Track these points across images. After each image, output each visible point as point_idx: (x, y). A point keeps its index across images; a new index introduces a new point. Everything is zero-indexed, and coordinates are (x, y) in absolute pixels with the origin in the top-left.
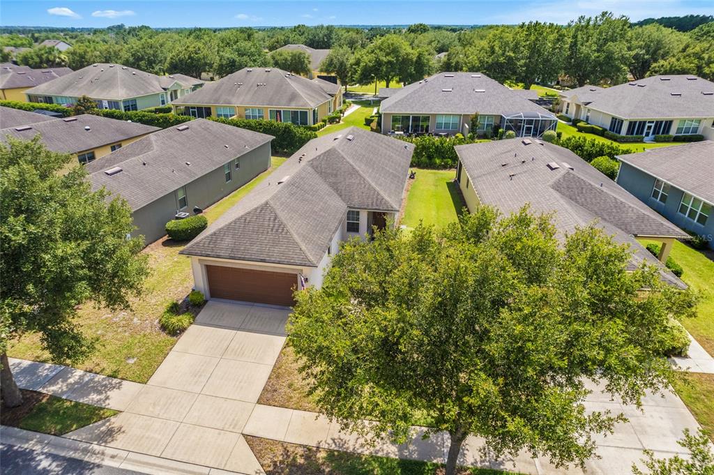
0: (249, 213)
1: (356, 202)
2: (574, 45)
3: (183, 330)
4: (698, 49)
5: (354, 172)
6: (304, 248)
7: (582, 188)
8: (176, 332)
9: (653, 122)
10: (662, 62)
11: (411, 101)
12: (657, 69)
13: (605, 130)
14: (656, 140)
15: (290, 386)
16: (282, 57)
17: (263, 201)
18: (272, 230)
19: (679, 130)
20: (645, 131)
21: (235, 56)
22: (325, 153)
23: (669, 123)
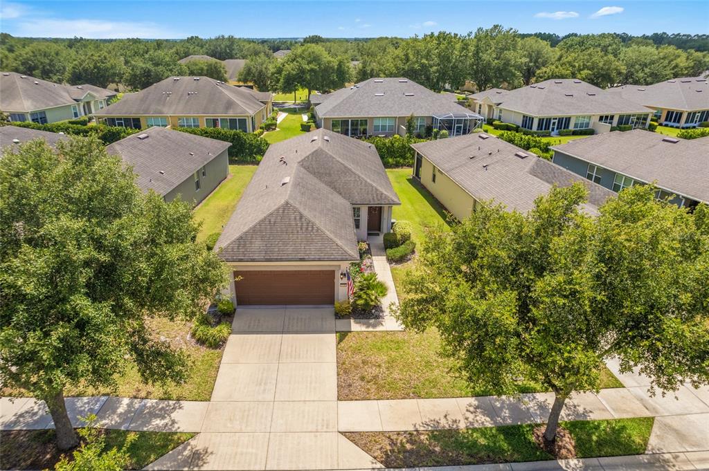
0: (271, 214)
1: (357, 198)
2: (476, 54)
3: (224, 341)
4: (570, 59)
5: (347, 171)
6: (339, 243)
7: (554, 173)
8: (218, 344)
9: (556, 119)
10: (544, 69)
11: (348, 105)
12: (541, 75)
13: (518, 127)
14: (560, 134)
15: (362, 378)
16: (198, 67)
17: (283, 202)
18: (301, 229)
19: (576, 125)
20: (551, 126)
21: (149, 66)
22: (313, 153)
23: (568, 119)
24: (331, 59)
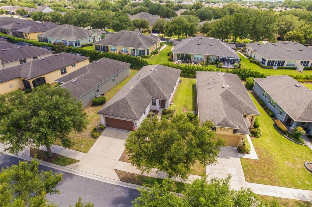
0: (119, 101)
1: (155, 96)
3: (98, 137)
6: (135, 114)
9: (277, 61)
11: (185, 48)
12: (289, 35)
13: (260, 63)
14: (278, 68)
18: (126, 107)
19: (287, 65)
20: (274, 64)
21: (118, 22)
22: (146, 77)
23: (284, 62)
24: (188, 24)
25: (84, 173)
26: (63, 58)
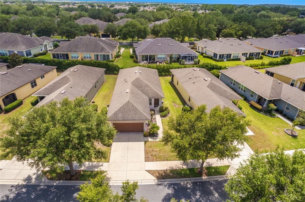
0: (124, 105)
1: (151, 96)
2: (198, 25)
3: (111, 144)
4: (235, 26)
5: (147, 86)
6: (145, 115)
8: (109, 145)
9: (226, 54)
10: (225, 30)
11: (148, 49)
12: (224, 32)
13: (212, 57)
14: (228, 60)
15: (152, 155)
17: (127, 101)
18: (133, 110)
19: (233, 57)
20: (224, 57)
22: (136, 79)
23: (230, 55)
24: (141, 26)
25: (117, 181)
26: (29, 70)
